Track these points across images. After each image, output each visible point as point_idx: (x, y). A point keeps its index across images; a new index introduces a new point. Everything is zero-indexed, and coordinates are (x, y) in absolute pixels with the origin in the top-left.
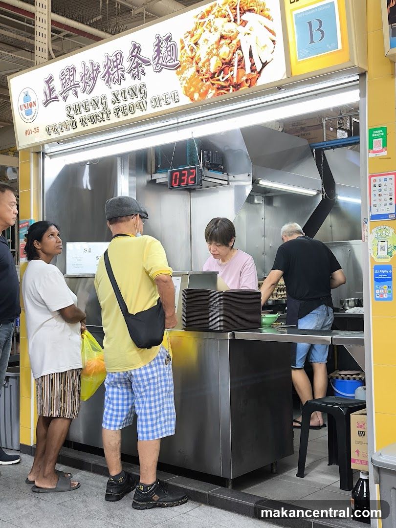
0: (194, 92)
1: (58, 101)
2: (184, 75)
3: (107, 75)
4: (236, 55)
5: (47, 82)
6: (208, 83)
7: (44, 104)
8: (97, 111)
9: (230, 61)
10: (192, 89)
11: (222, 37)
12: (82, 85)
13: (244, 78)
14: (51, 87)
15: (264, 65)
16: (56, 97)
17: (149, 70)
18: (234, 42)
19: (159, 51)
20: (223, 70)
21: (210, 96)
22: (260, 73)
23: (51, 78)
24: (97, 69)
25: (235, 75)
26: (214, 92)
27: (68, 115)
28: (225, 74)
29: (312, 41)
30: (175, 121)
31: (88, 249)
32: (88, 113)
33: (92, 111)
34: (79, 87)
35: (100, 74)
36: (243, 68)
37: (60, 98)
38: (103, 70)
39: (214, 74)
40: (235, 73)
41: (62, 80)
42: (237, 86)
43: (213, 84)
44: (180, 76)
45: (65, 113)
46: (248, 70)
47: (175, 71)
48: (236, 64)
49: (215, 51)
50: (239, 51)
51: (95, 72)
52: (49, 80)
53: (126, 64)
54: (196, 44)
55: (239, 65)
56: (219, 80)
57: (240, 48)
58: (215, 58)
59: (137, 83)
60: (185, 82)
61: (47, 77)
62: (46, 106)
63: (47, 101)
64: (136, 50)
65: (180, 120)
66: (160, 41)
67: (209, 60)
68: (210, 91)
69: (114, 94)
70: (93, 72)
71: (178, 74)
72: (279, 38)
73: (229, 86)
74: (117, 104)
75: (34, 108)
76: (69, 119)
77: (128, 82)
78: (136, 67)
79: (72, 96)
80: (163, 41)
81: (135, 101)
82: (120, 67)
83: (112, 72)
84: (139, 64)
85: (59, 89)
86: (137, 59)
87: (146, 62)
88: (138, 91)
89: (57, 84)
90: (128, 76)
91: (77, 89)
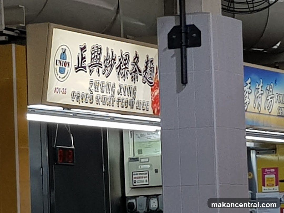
0: (155, 107)
1: (86, 72)
2: (154, 93)
3: (119, 68)
5: (82, 49)
7: (76, 69)
8: (108, 95)
10: (155, 105)
12: (103, 66)
14: (83, 56)
16: (85, 67)
17: (140, 78)
19: (146, 68)
23: (85, 47)
24: (114, 60)
27: (90, 88)
32: (103, 94)
33: (105, 94)
34: (102, 68)
35: (115, 65)
37: (88, 70)
41: (92, 54)
44: (152, 92)
45: (89, 86)
47: (150, 88)
51: (113, 61)
52: (83, 49)
53: (130, 67)
59: (132, 84)
60: (153, 98)
61: (83, 45)
62: (77, 72)
63: (78, 67)
64: (137, 59)
66: (148, 61)
69: (120, 86)
70: (112, 61)
71: (152, 90)
74: (120, 95)
75: (67, 69)
76: (89, 92)
78: (134, 72)
79: (95, 73)
80: (149, 62)
81: (129, 98)
82: (127, 66)
83: (122, 68)
84: (136, 71)
85: (88, 61)
86: (136, 67)
87: (140, 72)
88: (132, 91)
89: (88, 55)
90: (130, 76)
91: (100, 69)
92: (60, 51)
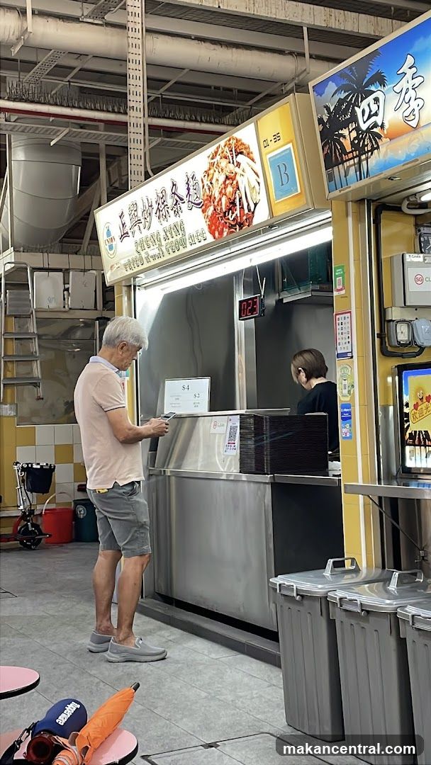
0: (214, 230)
1: (129, 236)
2: (206, 214)
3: (158, 211)
4: (237, 195)
5: (120, 217)
6: (223, 222)
7: (120, 239)
8: (155, 247)
9: (234, 200)
10: (213, 228)
11: (227, 178)
12: (143, 221)
13: (245, 218)
14: (123, 222)
15: (256, 205)
16: (127, 233)
17: (184, 207)
18: (235, 182)
19: (188, 189)
20: (230, 209)
21: (225, 234)
22: (253, 213)
23: (123, 213)
24: (151, 206)
25: (238, 215)
26: (227, 230)
27: (137, 251)
28: (233, 213)
29: (282, 185)
30: (228, 251)
31: (186, 387)
32: (150, 249)
33: (152, 247)
34: (141, 222)
35: (153, 210)
36: (243, 208)
37: (130, 234)
38: (155, 206)
39: (225, 213)
40: (238, 212)
41: (130, 215)
42: (241, 225)
43: (226, 223)
44: (204, 214)
45: (135, 248)
46: (246, 211)
47: (201, 209)
48: (238, 204)
49: (223, 191)
50: (238, 191)
52: (122, 215)
53: (170, 202)
54: (211, 183)
55: (240, 205)
56: (228, 219)
57: (238, 188)
58: (224, 196)
59: (177, 219)
60: (208, 220)
61: (120, 212)
62: (121, 242)
63: (122, 236)
64: (174, 187)
65: (233, 250)
66: (188, 179)
67: (220, 199)
68: (225, 229)
69: (164, 231)
70: (149, 209)
71: (203, 212)
72: (261, 180)
73: (235, 225)
74: (167, 241)
75: (114, 243)
76: (137, 254)
77: (173, 220)
78: (176, 204)
79: (137, 232)
80: (190, 179)
81: (179, 237)
82: (165, 203)
83: (161, 209)
84: (177, 201)
85: (128, 225)
86: (176, 197)
87: (182, 199)
88: (179, 228)
89: (127, 219)
90: (172, 213)
91: (140, 225)
92: (106, 230)
